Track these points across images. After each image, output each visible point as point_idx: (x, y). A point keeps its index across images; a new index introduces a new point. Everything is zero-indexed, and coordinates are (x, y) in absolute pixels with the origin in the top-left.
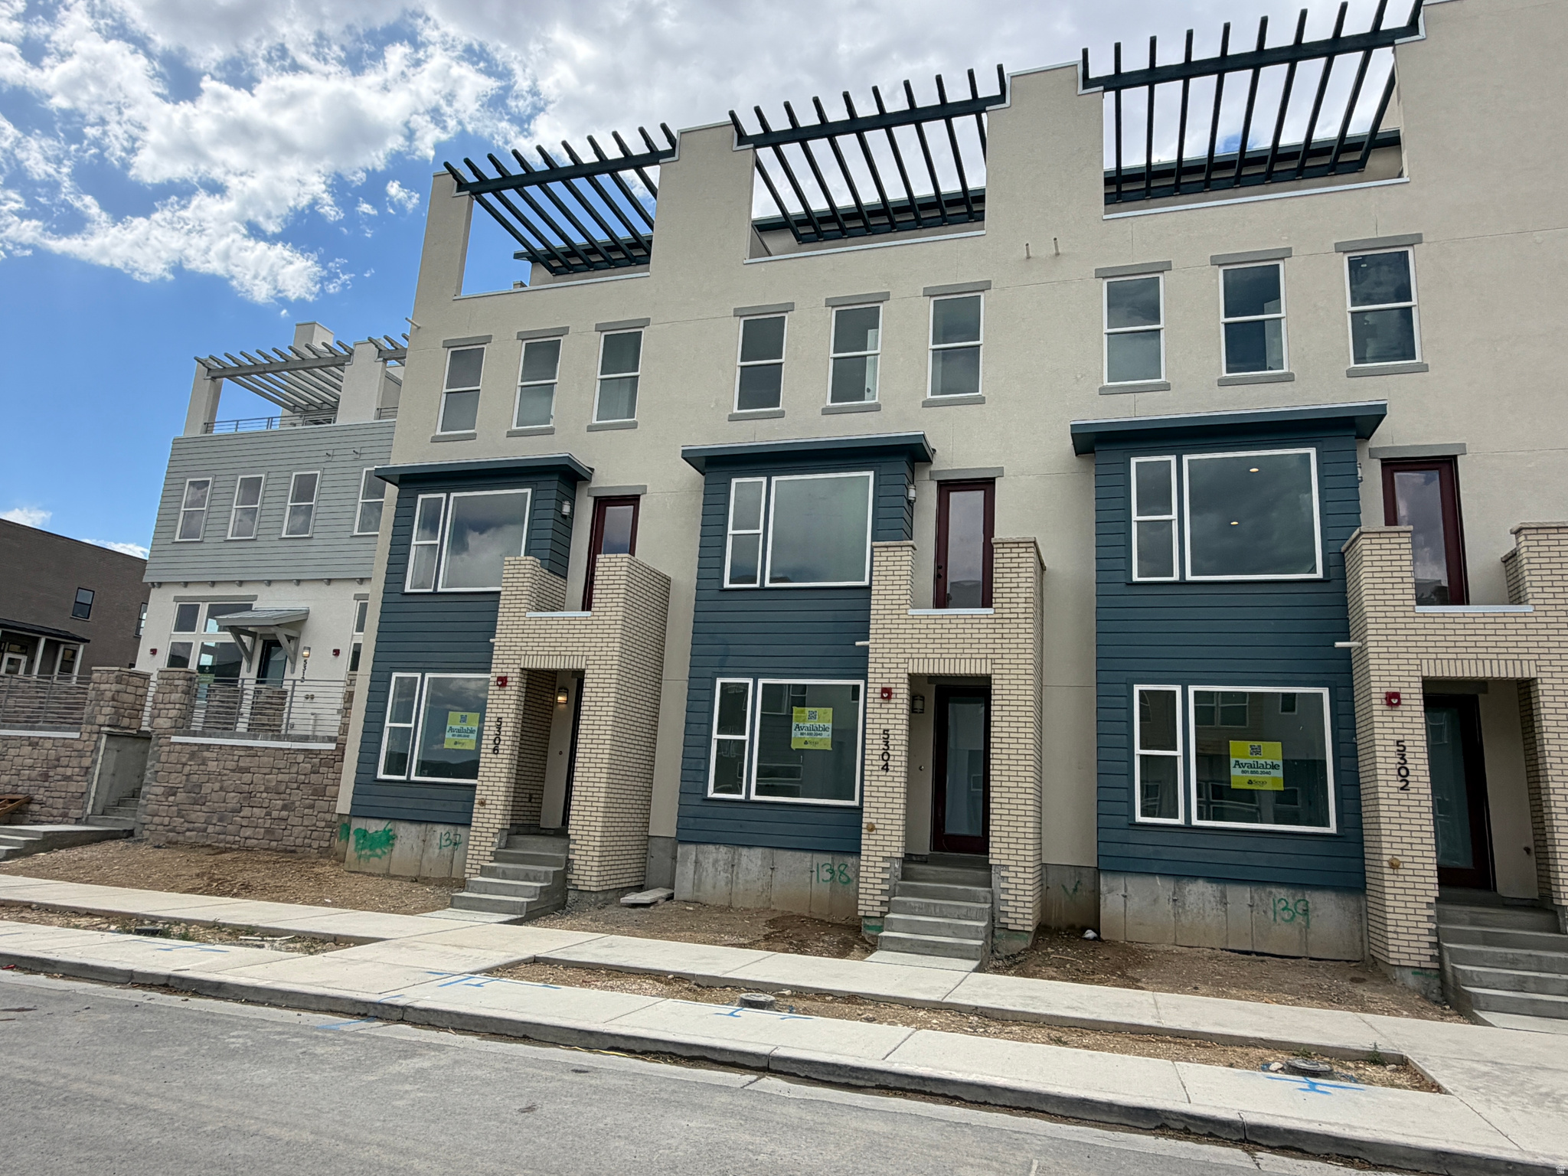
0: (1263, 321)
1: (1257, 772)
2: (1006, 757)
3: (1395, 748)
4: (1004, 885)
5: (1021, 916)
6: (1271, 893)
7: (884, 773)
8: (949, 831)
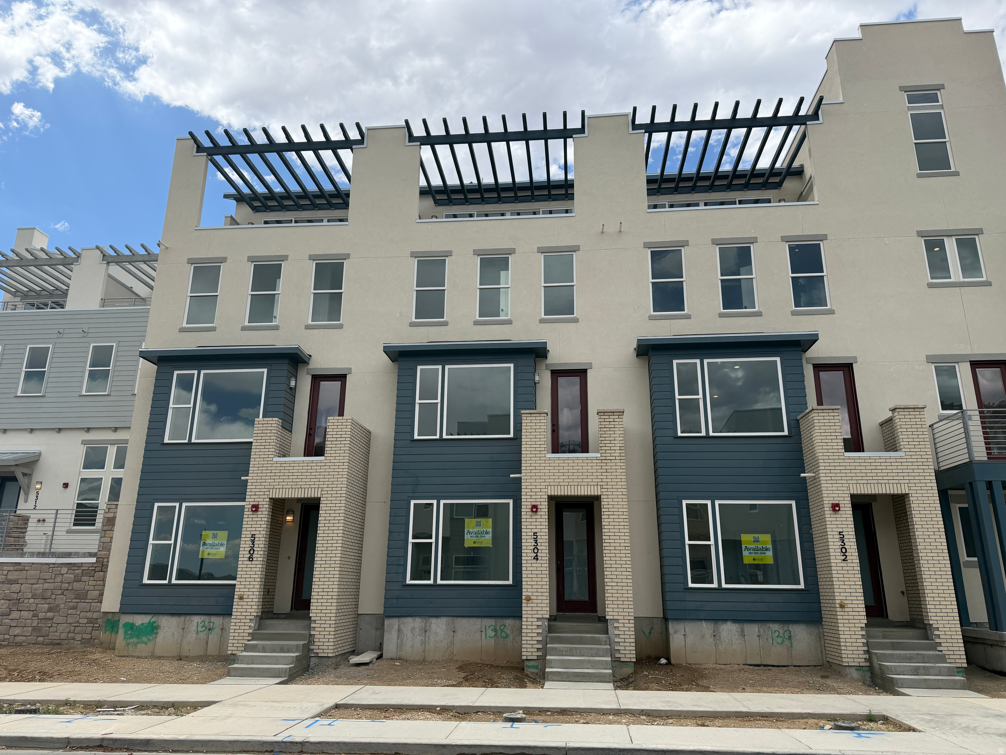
0: (740, 279)
1: (757, 553)
2: (613, 548)
3: (839, 536)
4: (616, 632)
5: (629, 652)
6: (769, 627)
7: (535, 561)
8: (567, 598)
